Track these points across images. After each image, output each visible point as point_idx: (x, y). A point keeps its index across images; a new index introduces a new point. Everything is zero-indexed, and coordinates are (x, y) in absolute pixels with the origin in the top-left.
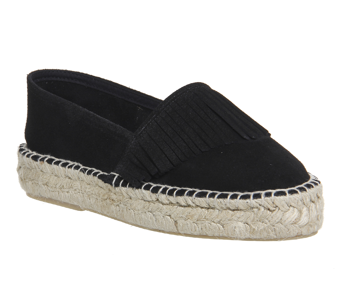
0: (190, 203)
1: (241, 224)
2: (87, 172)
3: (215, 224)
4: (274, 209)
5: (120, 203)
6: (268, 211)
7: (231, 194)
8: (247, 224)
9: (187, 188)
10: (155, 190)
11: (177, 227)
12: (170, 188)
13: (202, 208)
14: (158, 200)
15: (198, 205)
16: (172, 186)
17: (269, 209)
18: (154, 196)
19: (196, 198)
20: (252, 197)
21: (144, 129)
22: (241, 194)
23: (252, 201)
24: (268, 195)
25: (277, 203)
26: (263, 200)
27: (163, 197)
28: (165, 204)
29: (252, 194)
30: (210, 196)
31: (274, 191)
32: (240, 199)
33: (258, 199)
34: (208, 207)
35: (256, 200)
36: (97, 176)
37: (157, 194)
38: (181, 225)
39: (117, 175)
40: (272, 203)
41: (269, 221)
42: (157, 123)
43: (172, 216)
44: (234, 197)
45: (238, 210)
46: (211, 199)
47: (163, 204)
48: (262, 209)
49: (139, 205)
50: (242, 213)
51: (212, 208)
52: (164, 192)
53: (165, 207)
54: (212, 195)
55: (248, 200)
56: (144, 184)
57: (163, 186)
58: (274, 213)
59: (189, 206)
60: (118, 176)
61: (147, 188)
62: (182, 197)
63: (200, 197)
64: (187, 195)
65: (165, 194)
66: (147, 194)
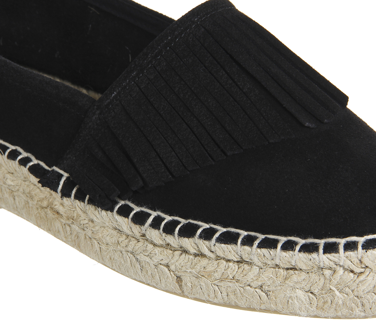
0: (206, 251)
1: (300, 293)
2: (7, 153)
3: (252, 290)
4: (363, 270)
5: (73, 223)
6: (351, 274)
7: (283, 239)
8: (312, 293)
9: (199, 221)
10: (140, 219)
11: (180, 286)
12: (168, 218)
13: (228, 261)
14: (144, 235)
15: (222, 256)
16: (170, 216)
17: (352, 271)
18: (136, 229)
19: (217, 244)
20: (321, 250)
21: (116, 96)
22: (302, 242)
23: (321, 258)
24: (351, 246)
25: (366, 261)
26: (342, 256)
27: (155, 235)
28: (159, 246)
29: (322, 242)
30: (244, 243)
31: (361, 240)
32: (300, 251)
33: (333, 254)
34: (239, 260)
35: (328, 255)
36: (28, 167)
37: (142, 227)
38: (189, 284)
39: (66, 175)
40: (358, 262)
41: (353, 291)
42: (140, 89)
43: (172, 267)
44: (288, 246)
45: (296, 269)
46: (247, 248)
47: (155, 245)
48: (341, 271)
50: (303, 275)
51: (247, 263)
52: (156, 224)
53: (157, 250)
54: (249, 241)
55: (314, 255)
56: (117, 203)
57: (154, 214)
58: (362, 278)
59: (202, 255)
60: (68, 178)
61: (124, 212)
62: (190, 239)
63: (225, 244)
64: (201, 237)
65: (159, 229)
66: (125, 223)
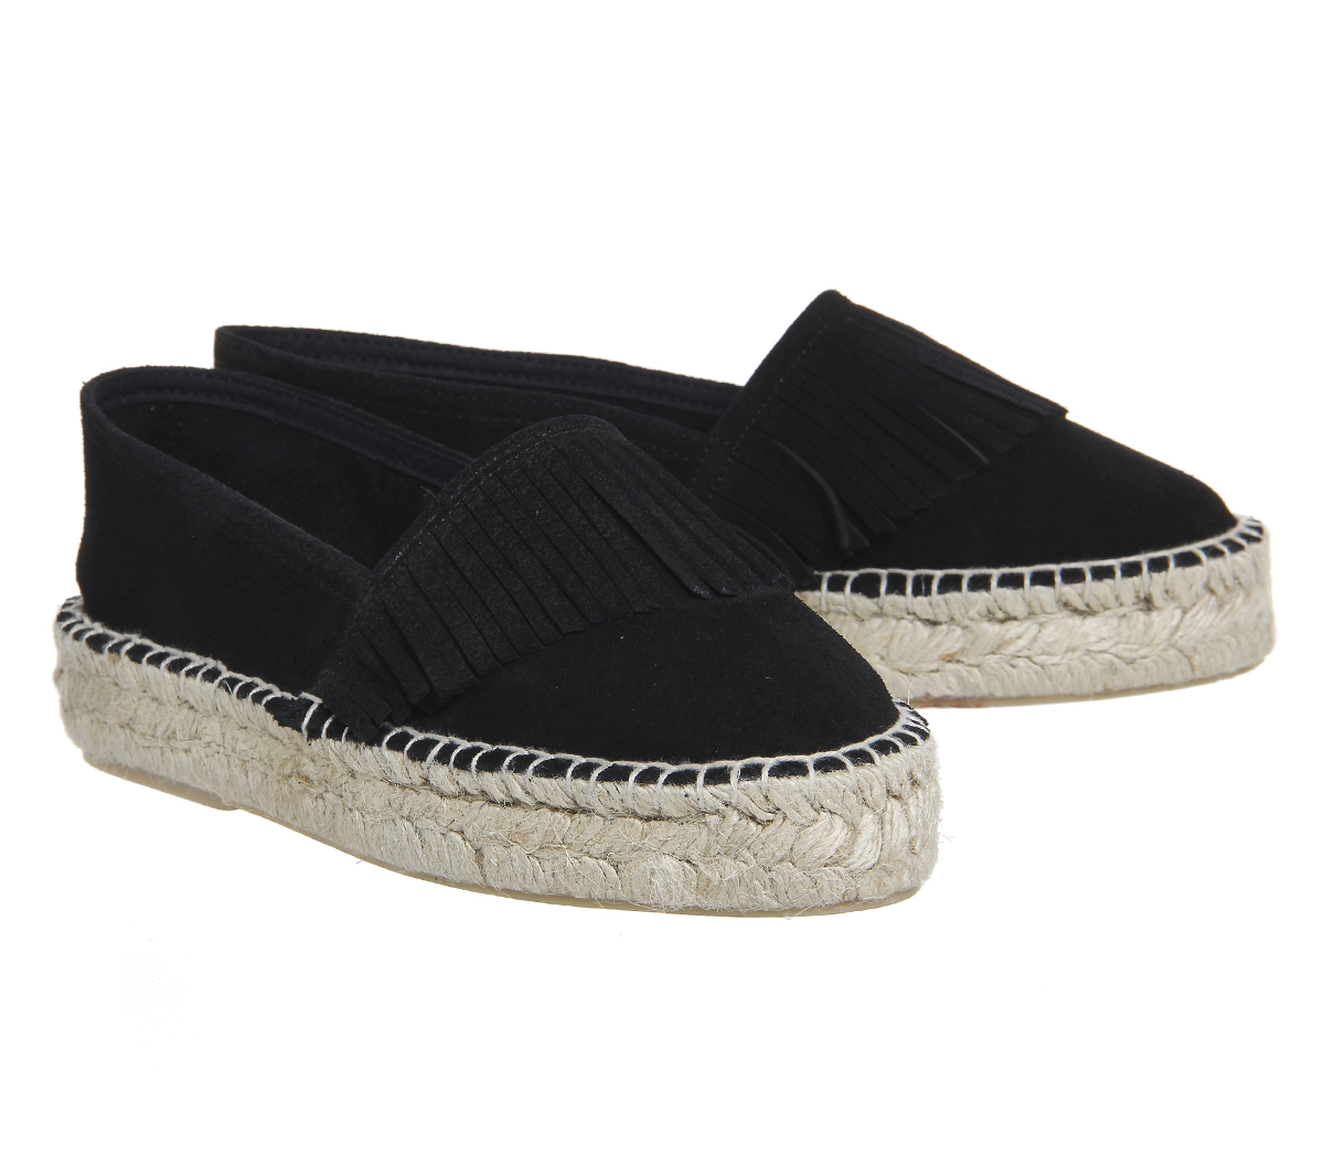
0: (519, 793)
1: (669, 863)
2: (236, 689)
3: (594, 861)
4: (771, 816)
5: (327, 791)
6: (752, 824)
7: (639, 766)
8: (688, 861)
9: (512, 745)
10: (419, 752)
11: (481, 867)
12: (464, 745)
13: (555, 809)
14: (426, 782)
15: (543, 799)
16: (469, 741)
17: (753, 818)
18: (416, 771)
19: (535, 779)
20: (701, 780)
21: (401, 558)
22: (670, 769)
23: (701, 792)
24: (751, 773)
25: (778, 800)
26: (735, 788)
27: (442, 774)
28: (448, 797)
29: (702, 769)
30: (576, 774)
31: (770, 762)
32: (666, 783)
33: (721, 786)
34: (571, 806)
35: (712, 788)
36: (264, 702)
37: (423, 764)
38: (494, 861)
39: (318, 701)
40: (763, 799)
41: (755, 855)
42: (439, 542)
43: (469, 833)
44: (648, 777)
45: (662, 819)
46: (580, 782)
47: (442, 795)
48: (734, 817)
49: (374, 795)
50: (674, 828)
51: (584, 811)
52: (443, 757)
53: (445, 804)
54: (583, 772)
55: (688, 789)
56: (389, 731)
57: (444, 740)
58: (771, 829)
59: (516, 803)
60: (320, 706)
61: (397, 744)
62: (495, 774)
63: (546, 777)
64: (510, 767)
65: (448, 764)
66: (397, 760)
